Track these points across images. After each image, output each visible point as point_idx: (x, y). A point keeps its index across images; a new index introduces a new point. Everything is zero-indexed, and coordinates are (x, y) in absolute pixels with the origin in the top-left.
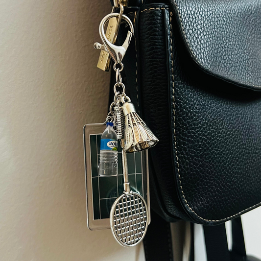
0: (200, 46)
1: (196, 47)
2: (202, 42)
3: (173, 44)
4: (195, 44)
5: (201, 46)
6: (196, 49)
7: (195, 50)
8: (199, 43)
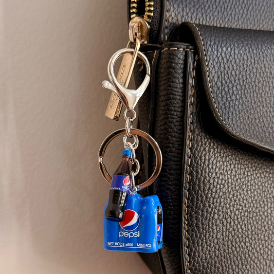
0: (229, 103)
1: (224, 104)
2: (234, 97)
3: (195, 95)
4: (222, 100)
5: (231, 103)
6: (223, 107)
7: (221, 108)
8: (229, 99)
